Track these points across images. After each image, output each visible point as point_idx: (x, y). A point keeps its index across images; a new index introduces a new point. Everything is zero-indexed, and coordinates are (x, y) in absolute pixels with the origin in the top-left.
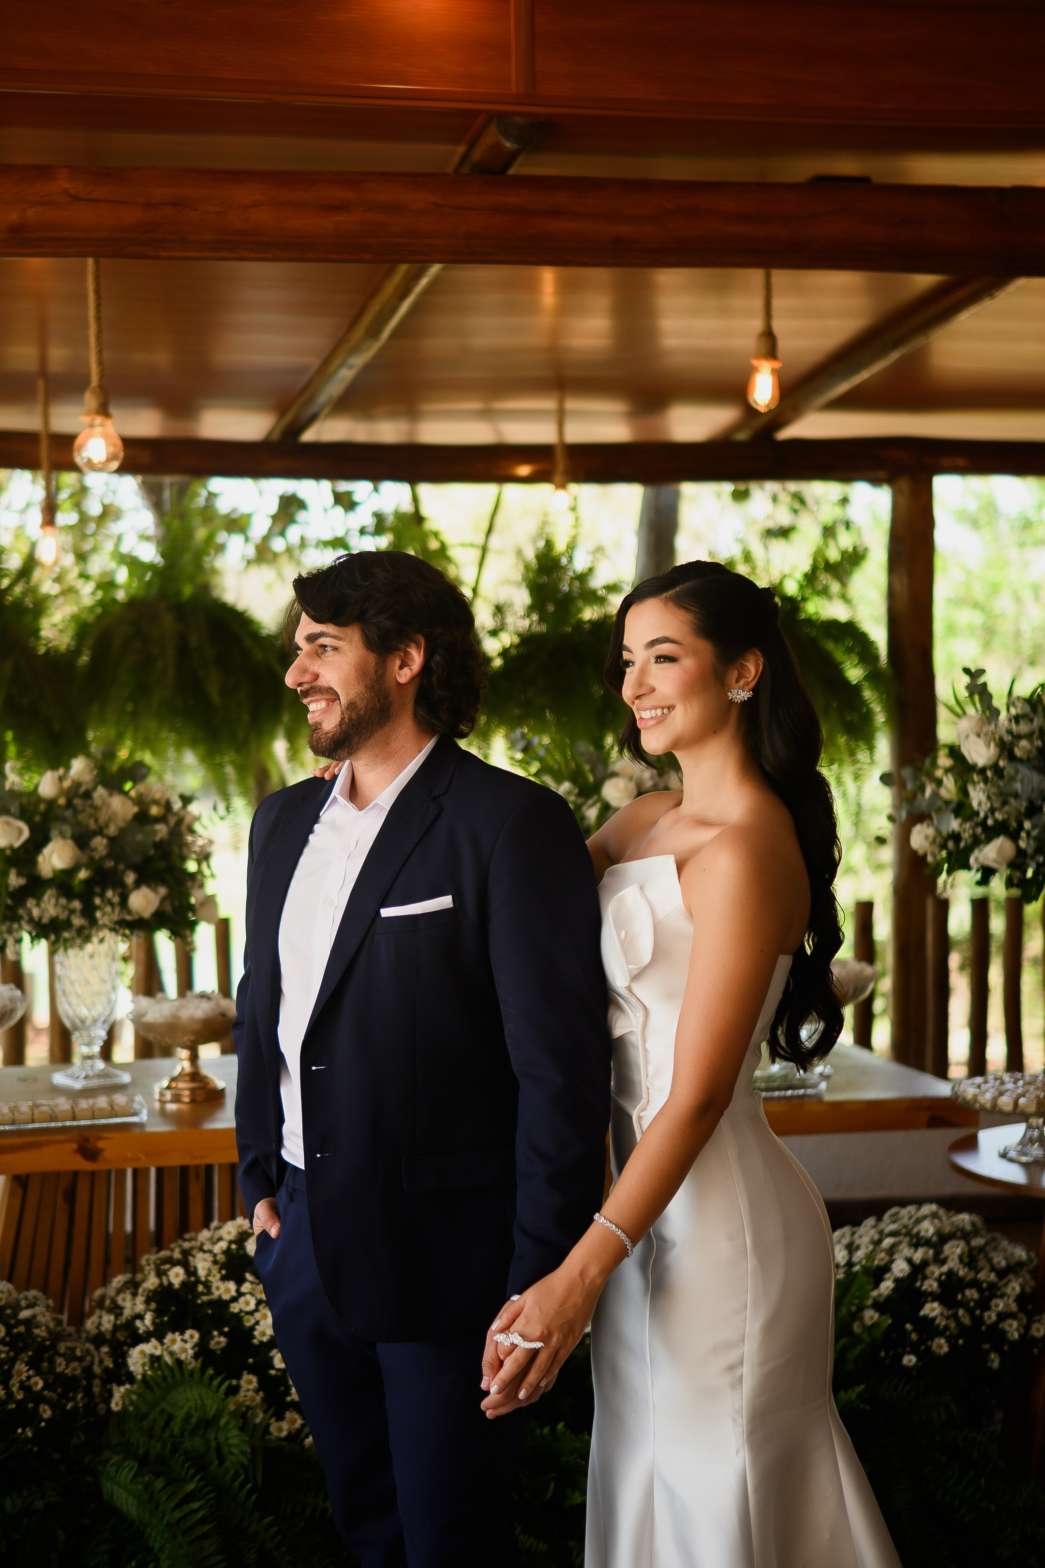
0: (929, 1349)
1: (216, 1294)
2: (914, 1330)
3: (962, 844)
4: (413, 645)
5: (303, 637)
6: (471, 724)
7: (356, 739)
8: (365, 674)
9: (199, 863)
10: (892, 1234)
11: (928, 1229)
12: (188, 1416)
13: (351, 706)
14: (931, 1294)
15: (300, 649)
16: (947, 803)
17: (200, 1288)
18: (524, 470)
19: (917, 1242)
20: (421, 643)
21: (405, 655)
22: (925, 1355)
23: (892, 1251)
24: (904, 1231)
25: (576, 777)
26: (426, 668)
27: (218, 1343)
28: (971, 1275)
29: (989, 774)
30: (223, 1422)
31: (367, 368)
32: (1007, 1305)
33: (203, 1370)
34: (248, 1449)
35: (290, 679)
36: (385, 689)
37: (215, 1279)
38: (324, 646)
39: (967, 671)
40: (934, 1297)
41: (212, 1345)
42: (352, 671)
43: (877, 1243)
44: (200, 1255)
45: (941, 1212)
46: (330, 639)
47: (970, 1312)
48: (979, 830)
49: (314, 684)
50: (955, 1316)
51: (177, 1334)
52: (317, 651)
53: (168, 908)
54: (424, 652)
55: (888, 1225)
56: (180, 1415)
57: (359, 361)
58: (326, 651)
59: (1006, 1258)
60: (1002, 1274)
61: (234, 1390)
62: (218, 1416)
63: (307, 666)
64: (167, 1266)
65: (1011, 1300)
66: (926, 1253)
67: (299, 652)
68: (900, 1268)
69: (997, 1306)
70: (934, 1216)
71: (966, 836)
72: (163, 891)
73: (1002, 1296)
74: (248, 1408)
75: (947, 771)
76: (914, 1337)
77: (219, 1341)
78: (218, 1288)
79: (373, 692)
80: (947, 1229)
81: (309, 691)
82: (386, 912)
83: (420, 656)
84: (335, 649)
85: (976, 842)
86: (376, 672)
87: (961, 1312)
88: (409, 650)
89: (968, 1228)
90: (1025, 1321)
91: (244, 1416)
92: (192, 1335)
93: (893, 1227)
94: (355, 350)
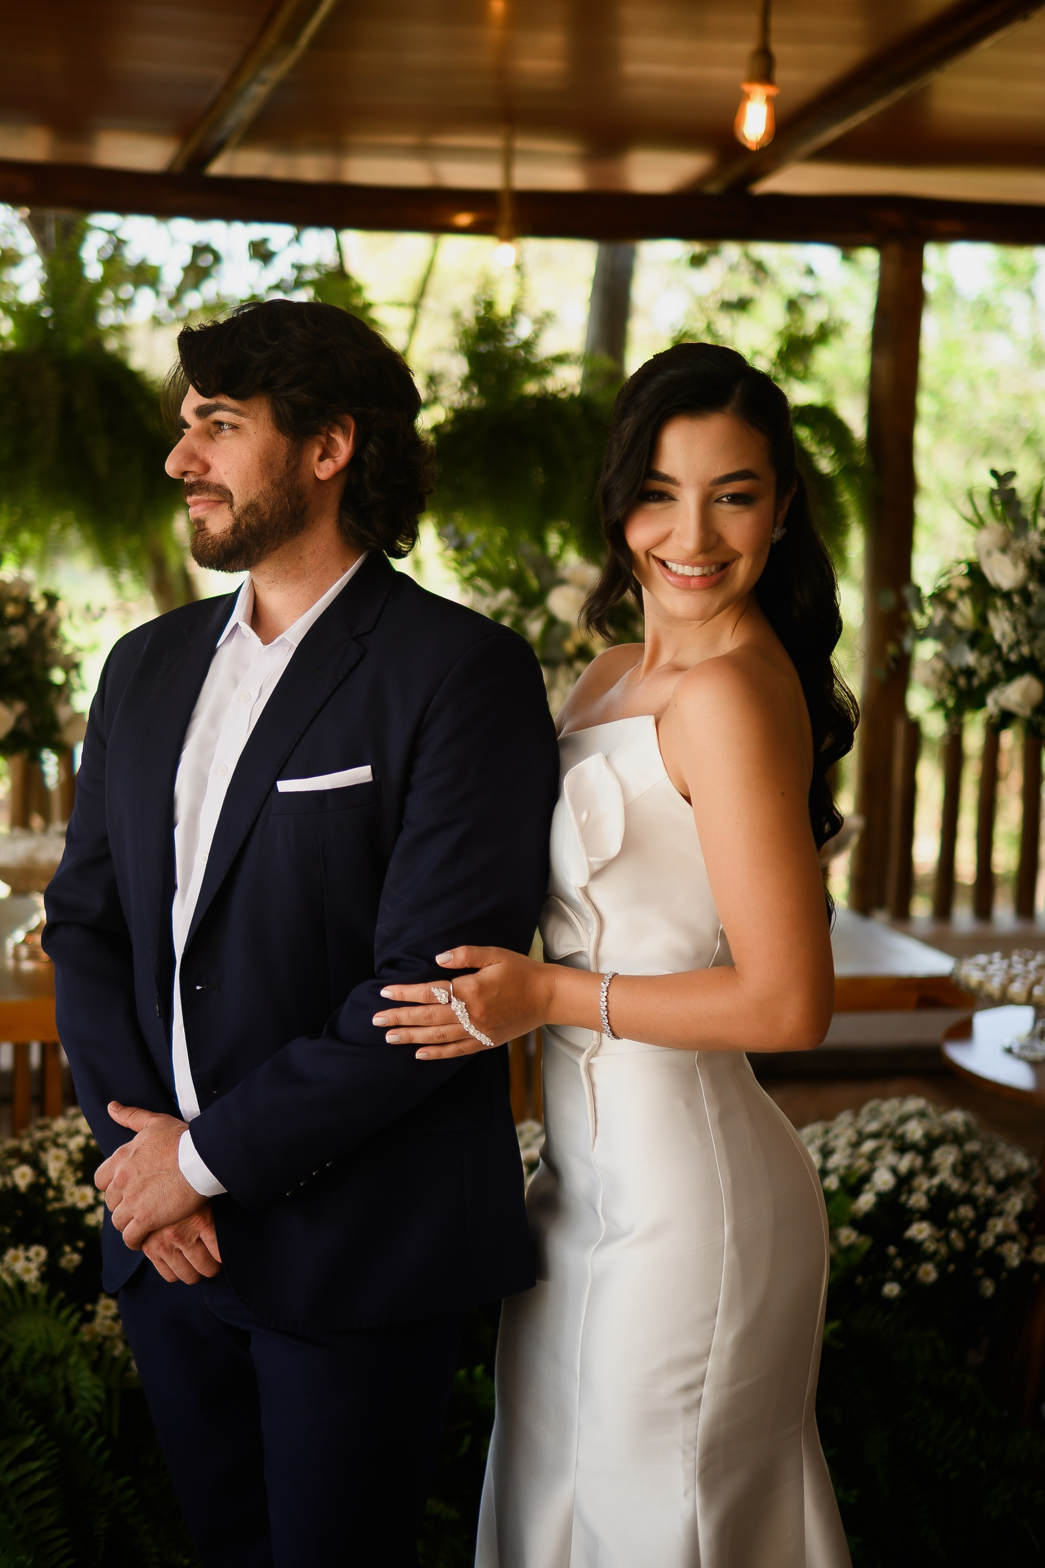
0: (914, 1275)
1: (69, 1200)
2: (899, 1254)
3: (976, 682)
4: (339, 428)
5: (192, 409)
6: (411, 539)
7: (257, 551)
8: (272, 466)
9: (67, 671)
10: (876, 1135)
11: (915, 1131)
12: (31, 1350)
13: (251, 508)
14: (919, 1211)
15: (186, 426)
16: (960, 631)
17: (51, 1194)
18: (464, 219)
19: (903, 1147)
20: (351, 427)
21: (327, 442)
22: (910, 1283)
23: (873, 1157)
24: (888, 1131)
25: (517, 583)
26: (355, 461)
27: (70, 1261)
28: (964, 1189)
29: (1016, 599)
30: (73, 1360)
31: (282, 87)
32: (1006, 1225)
33: (50, 1297)
34: (102, 1395)
35: (171, 466)
36: (299, 486)
37: (68, 1183)
38: (219, 424)
39: (994, 473)
40: (924, 1216)
41: (64, 1263)
42: (255, 461)
43: (856, 1145)
44: (53, 1152)
45: (931, 1110)
46: (228, 413)
47: (964, 1233)
48: (999, 667)
49: (202, 478)
50: (946, 1239)
51: (21, 1248)
52: (210, 429)
53: (27, 726)
54: (353, 439)
55: (868, 1122)
56: (21, 1348)
57: (274, 73)
58: (222, 430)
59: (1006, 1166)
60: (1003, 1186)
61: (89, 1317)
62: (66, 1353)
63: (195, 449)
64: (12, 1162)
65: (1011, 1219)
66: (913, 1162)
67: (185, 430)
68: (883, 1179)
69: (995, 1226)
70: (921, 1114)
71: (983, 673)
72: (19, 707)
73: (1000, 1214)
74: (105, 1338)
75: (962, 593)
76: (898, 1263)
77: (71, 1258)
78: (72, 1194)
79: (282, 489)
80: (937, 1131)
81: (195, 485)
82: (285, 786)
83: (347, 445)
84: (234, 427)
85: (993, 681)
86: (288, 462)
87: (954, 1235)
88: (332, 435)
89: (961, 1129)
90: (1025, 1242)
91: (100, 1348)
92: (39, 1253)
93: (873, 1127)
94: (269, 60)
